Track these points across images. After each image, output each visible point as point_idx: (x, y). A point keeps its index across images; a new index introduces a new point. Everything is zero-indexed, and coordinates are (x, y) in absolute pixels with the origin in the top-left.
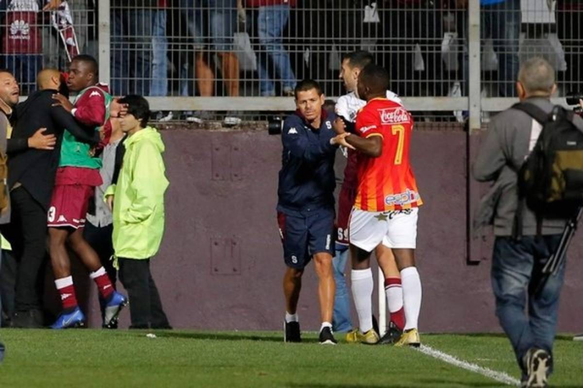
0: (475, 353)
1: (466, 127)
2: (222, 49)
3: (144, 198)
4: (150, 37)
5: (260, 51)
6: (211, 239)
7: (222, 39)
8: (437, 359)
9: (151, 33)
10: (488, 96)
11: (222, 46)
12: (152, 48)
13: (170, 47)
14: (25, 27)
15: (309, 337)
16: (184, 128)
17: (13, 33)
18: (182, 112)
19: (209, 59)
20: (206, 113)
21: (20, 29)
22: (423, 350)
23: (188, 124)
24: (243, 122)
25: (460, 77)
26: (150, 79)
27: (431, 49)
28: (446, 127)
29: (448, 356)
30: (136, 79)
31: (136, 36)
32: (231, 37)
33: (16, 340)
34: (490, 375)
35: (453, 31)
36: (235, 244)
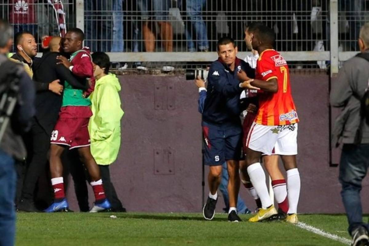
0: (335, 227)
1: (328, 72)
2: (160, 20)
3: (106, 123)
4: (112, 11)
5: (187, 20)
6: (154, 150)
7: (160, 12)
8: (309, 232)
9: (112, 9)
10: (344, 50)
11: (161, 17)
12: (113, 19)
13: (125, 18)
14: (25, 5)
15: (221, 217)
16: (135, 74)
17: (17, 10)
18: (134, 63)
19: (152, 26)
20: (151, 64)
21: (22, 7)
22: (300, 225)
23: (138, 71)
24: (175, 69)
25: (324, 38)
26: (111, 40)
27: (304, 18)
28: (315, 72)
29: (317, 230)
30: (102, 40)
31: (102, 11)
32: (167, 11)
33: (21, 220)
34: (346, 242)
35: (319, 6)
36: (170, 153)
